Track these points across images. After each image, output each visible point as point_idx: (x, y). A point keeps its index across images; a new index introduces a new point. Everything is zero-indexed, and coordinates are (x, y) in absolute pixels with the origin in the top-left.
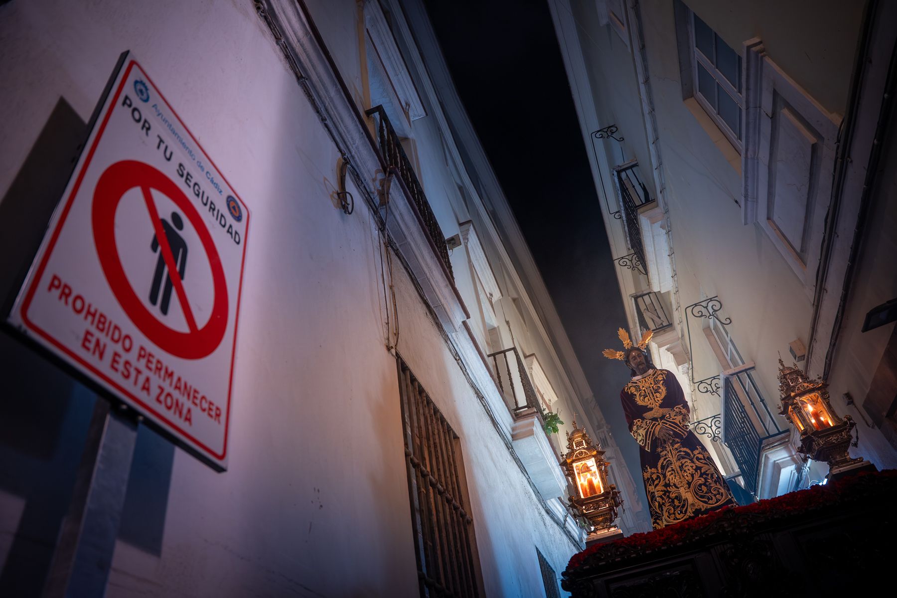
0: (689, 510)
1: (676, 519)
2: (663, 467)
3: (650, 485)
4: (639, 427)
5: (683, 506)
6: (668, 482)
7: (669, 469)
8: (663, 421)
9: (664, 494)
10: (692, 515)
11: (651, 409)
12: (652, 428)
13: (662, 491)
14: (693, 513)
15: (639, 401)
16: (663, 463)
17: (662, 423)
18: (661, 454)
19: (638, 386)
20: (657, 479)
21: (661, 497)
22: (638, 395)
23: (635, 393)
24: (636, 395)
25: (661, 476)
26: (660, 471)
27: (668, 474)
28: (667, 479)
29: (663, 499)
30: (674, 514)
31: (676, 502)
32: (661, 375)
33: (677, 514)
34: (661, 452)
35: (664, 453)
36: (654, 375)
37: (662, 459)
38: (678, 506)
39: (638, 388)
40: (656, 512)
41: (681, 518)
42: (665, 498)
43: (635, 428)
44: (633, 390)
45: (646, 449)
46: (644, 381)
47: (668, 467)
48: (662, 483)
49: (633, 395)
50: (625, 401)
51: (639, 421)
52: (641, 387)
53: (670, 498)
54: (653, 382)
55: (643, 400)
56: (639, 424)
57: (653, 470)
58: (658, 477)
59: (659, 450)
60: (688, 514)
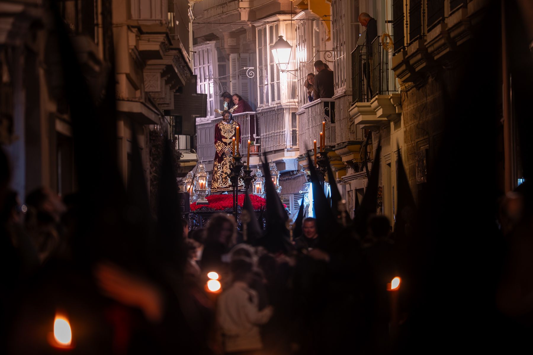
0: (227, 184)
1: (222, 186)
2: (223, 164)
3: (216, 167)
4: (219, 145)
5: (226, 182)
6: (223, 171)
7: (225, 166)
8: (229, 146)
9: (220, 175)
10: (228, 186)
11: (226, 138)
12: (224, 149)
13: (220, 174)
14: (229, 186)
15: (222, 134)
16: (224, 163)
17: (229, 147)
18: (224, 159)
19: (224, 127)
20: (219, 168)
21: (219, 176)
22: (223, 131)
23: (222, 129)
24: (222, 130)
25: (221, 168)
26: (222, 165)
27: (224, 168)
28: (223, 170)
29: (219, 177)
30: (222, 184)
31: (224, 180)
32: (234, 125)
33: (223, 184)
34: (224, 158)
35: (226, 159)
36: (232, 124)
37: (224, 161)
38: (224, 181)
39: (224, 128)
40: (215, 179)
41: (224, 186)
42: (220, 177)
43: (217, 144)
44: (221, 127)
45: (219, 155)
46: (227, 126)
47: (225, 165)
48: (221, 171)
49: (221, 130)
50: (217, 130)
51: (220, 142)
52: (225, 128)
53: (222, 177)
54: (230, 127)
55: (224, 134)
56: (220, 144)
57: (219, 164)
58: (220, 168)
59: (224, 157)
60: (227, 185)
